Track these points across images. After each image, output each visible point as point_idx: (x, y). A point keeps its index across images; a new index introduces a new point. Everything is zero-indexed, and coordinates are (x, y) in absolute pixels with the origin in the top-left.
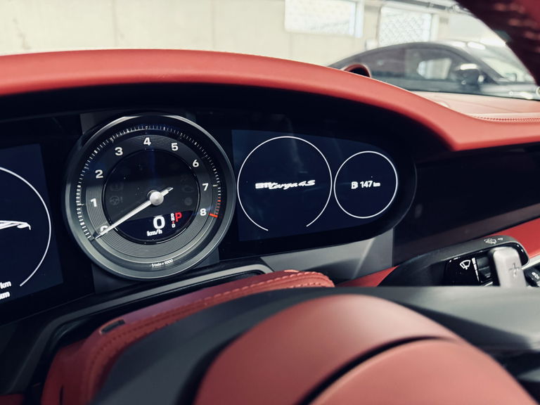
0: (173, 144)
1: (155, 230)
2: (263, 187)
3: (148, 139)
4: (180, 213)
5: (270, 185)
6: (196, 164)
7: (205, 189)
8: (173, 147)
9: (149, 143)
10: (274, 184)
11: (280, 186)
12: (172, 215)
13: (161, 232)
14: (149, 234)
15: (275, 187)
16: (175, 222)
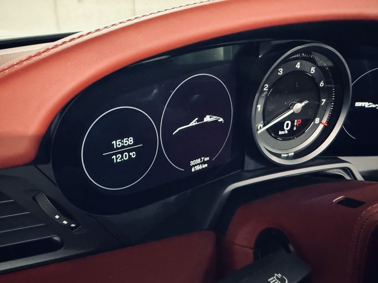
0: (312, 68)
1: (284, 130)
2: (360, 105)
3: (299, 63)
4: (300, 120)
5: (366, 105)
6: (322, 84)
7: (322, 104)
8: (312, 70)
9: (299, 67)
10: (370, 103)
11: (374, 106)
12: (296, 121)
13: (287, 132)
14: (280, 133)
15: (370, 106)
16: (296, 126)
